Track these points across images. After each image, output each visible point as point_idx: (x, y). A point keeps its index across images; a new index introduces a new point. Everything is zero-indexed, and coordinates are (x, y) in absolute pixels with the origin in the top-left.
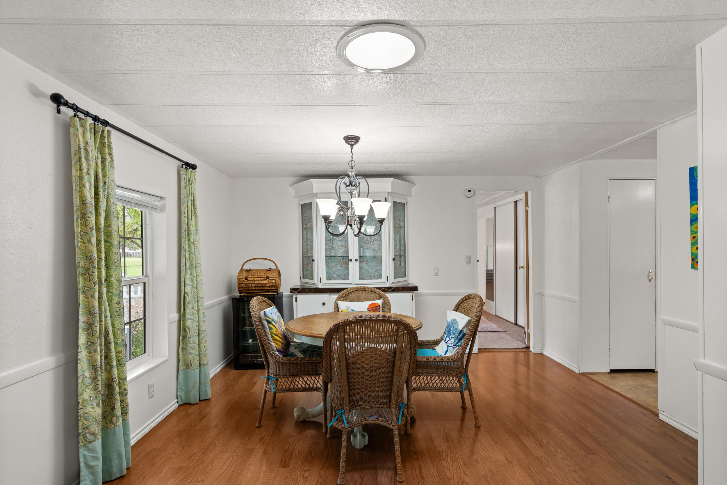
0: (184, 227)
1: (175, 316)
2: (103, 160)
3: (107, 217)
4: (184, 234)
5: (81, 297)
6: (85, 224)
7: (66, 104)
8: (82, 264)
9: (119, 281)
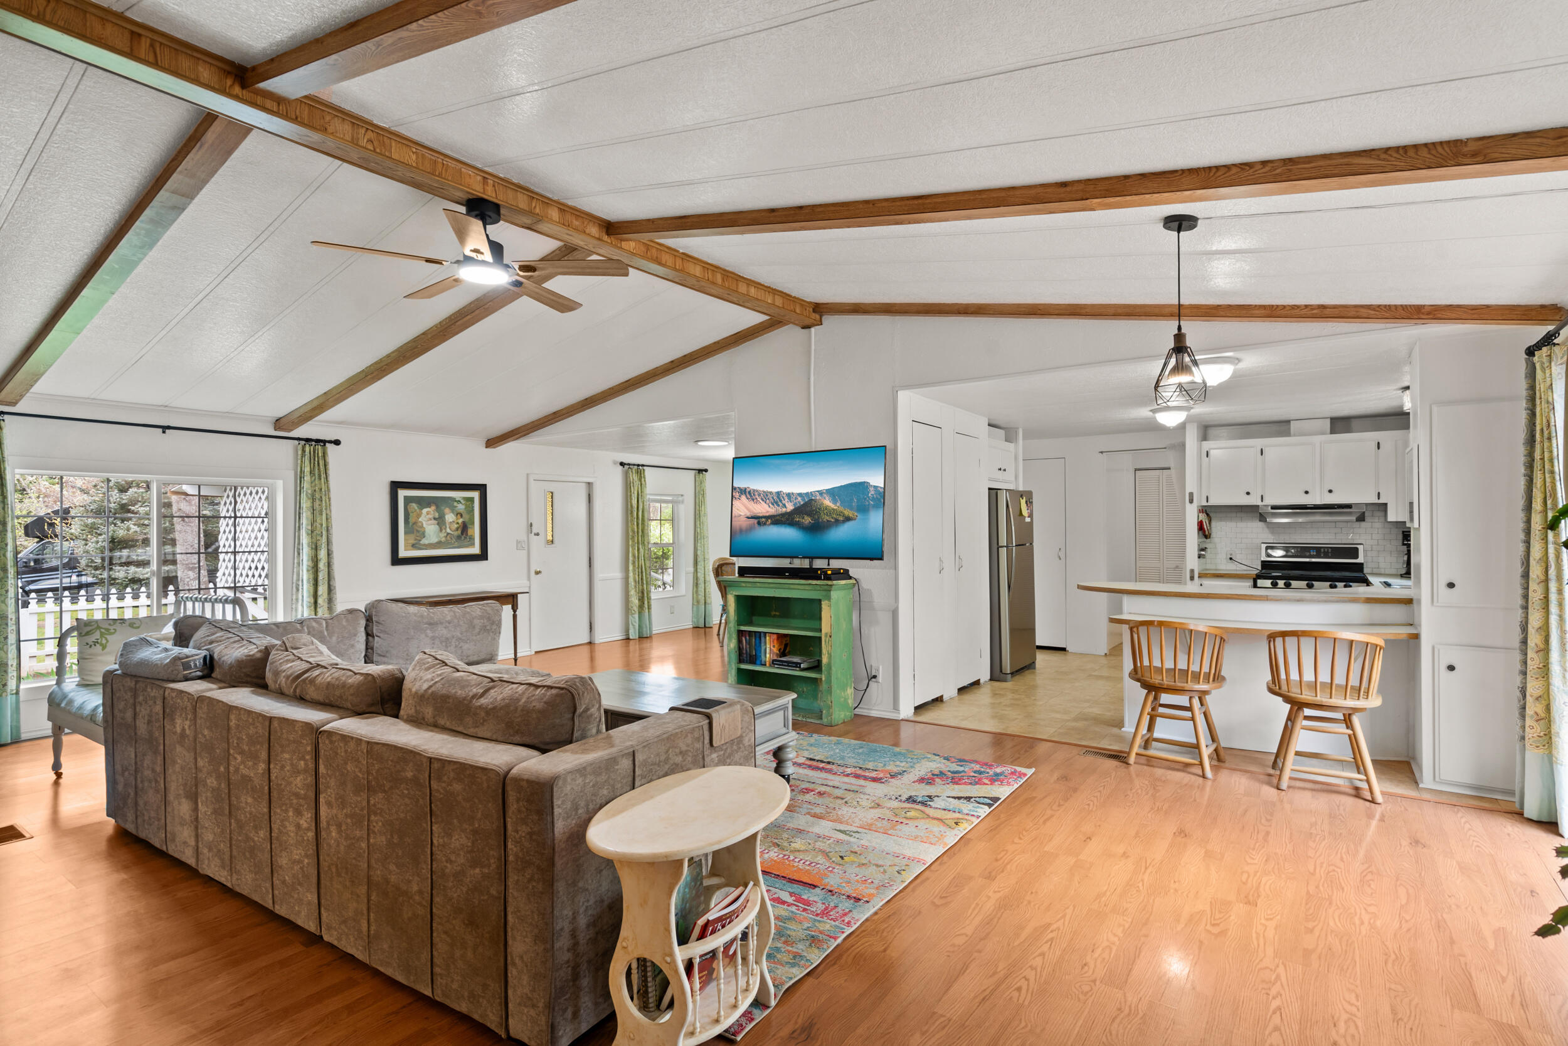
0: (697, 512)
1: (691, 569)
2: (641, 484)
3: (643, 512)
4: (697, 517)
5: (631, 549)
6: (632, 516)
7: (625, 464)
8: (631, 534)
9: (648, 543)
